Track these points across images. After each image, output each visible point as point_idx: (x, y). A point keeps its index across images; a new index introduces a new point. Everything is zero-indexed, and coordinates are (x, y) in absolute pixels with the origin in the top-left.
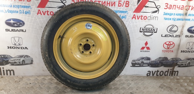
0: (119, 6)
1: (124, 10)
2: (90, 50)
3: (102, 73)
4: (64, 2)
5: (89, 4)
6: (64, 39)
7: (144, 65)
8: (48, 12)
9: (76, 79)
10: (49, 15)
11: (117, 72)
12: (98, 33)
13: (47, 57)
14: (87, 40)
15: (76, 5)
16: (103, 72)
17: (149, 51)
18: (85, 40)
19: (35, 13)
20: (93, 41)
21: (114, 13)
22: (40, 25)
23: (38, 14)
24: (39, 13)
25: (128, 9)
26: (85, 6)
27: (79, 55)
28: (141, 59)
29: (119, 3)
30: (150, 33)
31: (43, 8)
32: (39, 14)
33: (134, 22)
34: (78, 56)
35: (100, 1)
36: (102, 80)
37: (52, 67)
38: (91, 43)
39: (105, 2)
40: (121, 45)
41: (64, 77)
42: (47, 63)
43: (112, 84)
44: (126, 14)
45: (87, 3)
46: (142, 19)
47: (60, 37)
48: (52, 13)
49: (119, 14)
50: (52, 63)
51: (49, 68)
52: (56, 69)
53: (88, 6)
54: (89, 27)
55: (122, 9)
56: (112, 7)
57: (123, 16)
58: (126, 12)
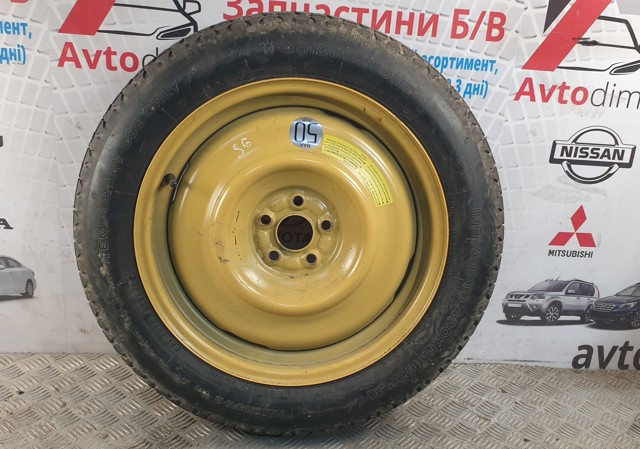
0: (454, 35)
1: (481, 57)
2: (312, 249)
3: (363, 359)
4: (190, 7)
5: (313, 29)
6: (187, 190)
7: (562, 318)
8: (109, 53)
9: (239, 386)
10: (115, 69)
11: (438, 355)
12: (352, 169)
13: (104, 279)
14: (298, 201)
15: (251, 30)
16: (371, 355)
17: (590, 255)
18: (285, 199)
19: (47, 57)
20: (322, 206)
21: (428, 70)
22: (72, 116)
23: (61, 64)
24: (69, 59)
25: (500, 53)
26: (291, 37)
27: (257, 272)
28: (549, 290)
29: (456, 22)
30: (601, 170)
31: (89, 37)
32: (66, 63)
33: (525, 115)
34: (253, 276)
35: (367, 11)
36: (364, 393)
37: (126, 326)
38: (314, 212)
39: (388, 14)
40: (458, 228)
41: (184, 374)
42: (104, 305)
43: (409, 409)
44: (487, 75)
45: (301, 22)
46: (561, 101)
47: (166, 179)
48: (129, 62)
49: (451, 74)
50: (125, 307)
51: (114, 329)
52: (146, 337)
53: (309, 36)
54: (308, 140)
55: (467, 49)
56: (420, 38)
57: (473, 83)
58: (490, 64)
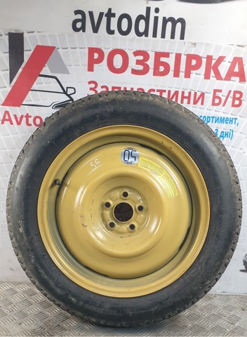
0: (214, 104)
1: (229, 116)
2: (132, 221)
3: (160, 284)
4: (70, 91)
5: (134, 98)
6: (66, 188)
8: (28, 116)
9: (92, 296)
10: (31, 125)
11: (203, 282)
12: (155, 176)
13: (21, 234)
14: (125, 195)
15: (100, 99)
16: (165, 281)
18: (118, 194)
20: (139, 198)
21: (201, 122)
22: (8, 151)
23: (3, 123)
24: (7, 120)
25: (240, 114)
26: (122, 102)
27: (103, 233)
29: (215, 97)
32: (5, 122)
34: (100, 235)
35: (165, 91)
36: (161, 303)
37: (32, 261)
38: (134, 201)
39: (176, 93)
40: (215, 209)
41: (62, 288)
42: (21, 250)
43: (188, 317)
45: (128, 95)
47: (55, 182)
49: (213, 126)
50: (32, 250)
51: (26, 262)
52: (43, 267)
53: (132, 102)
54: (131, 159)
55: (221, 111)
56: (194, 106)
57: (225, 131)
58: (234, 121)
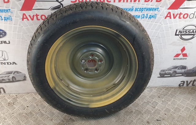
0: (145, 1)
1: (154, 7)
7: (176, 75)
8: (37, 15)
17: (186, 59)
19: (18, 18)
22: (28, 34)
28: (173, 68)
31: (30, 11)
32: (24, 19)
33: (168, 23)
43: (133, 105)
44: (156, 12)
46: (180, 18)
48: (43, 17)
49: (145, 13)
55: (150, 5)
56: (134, 3)
57: (152, 15)
58: (157, 9)
